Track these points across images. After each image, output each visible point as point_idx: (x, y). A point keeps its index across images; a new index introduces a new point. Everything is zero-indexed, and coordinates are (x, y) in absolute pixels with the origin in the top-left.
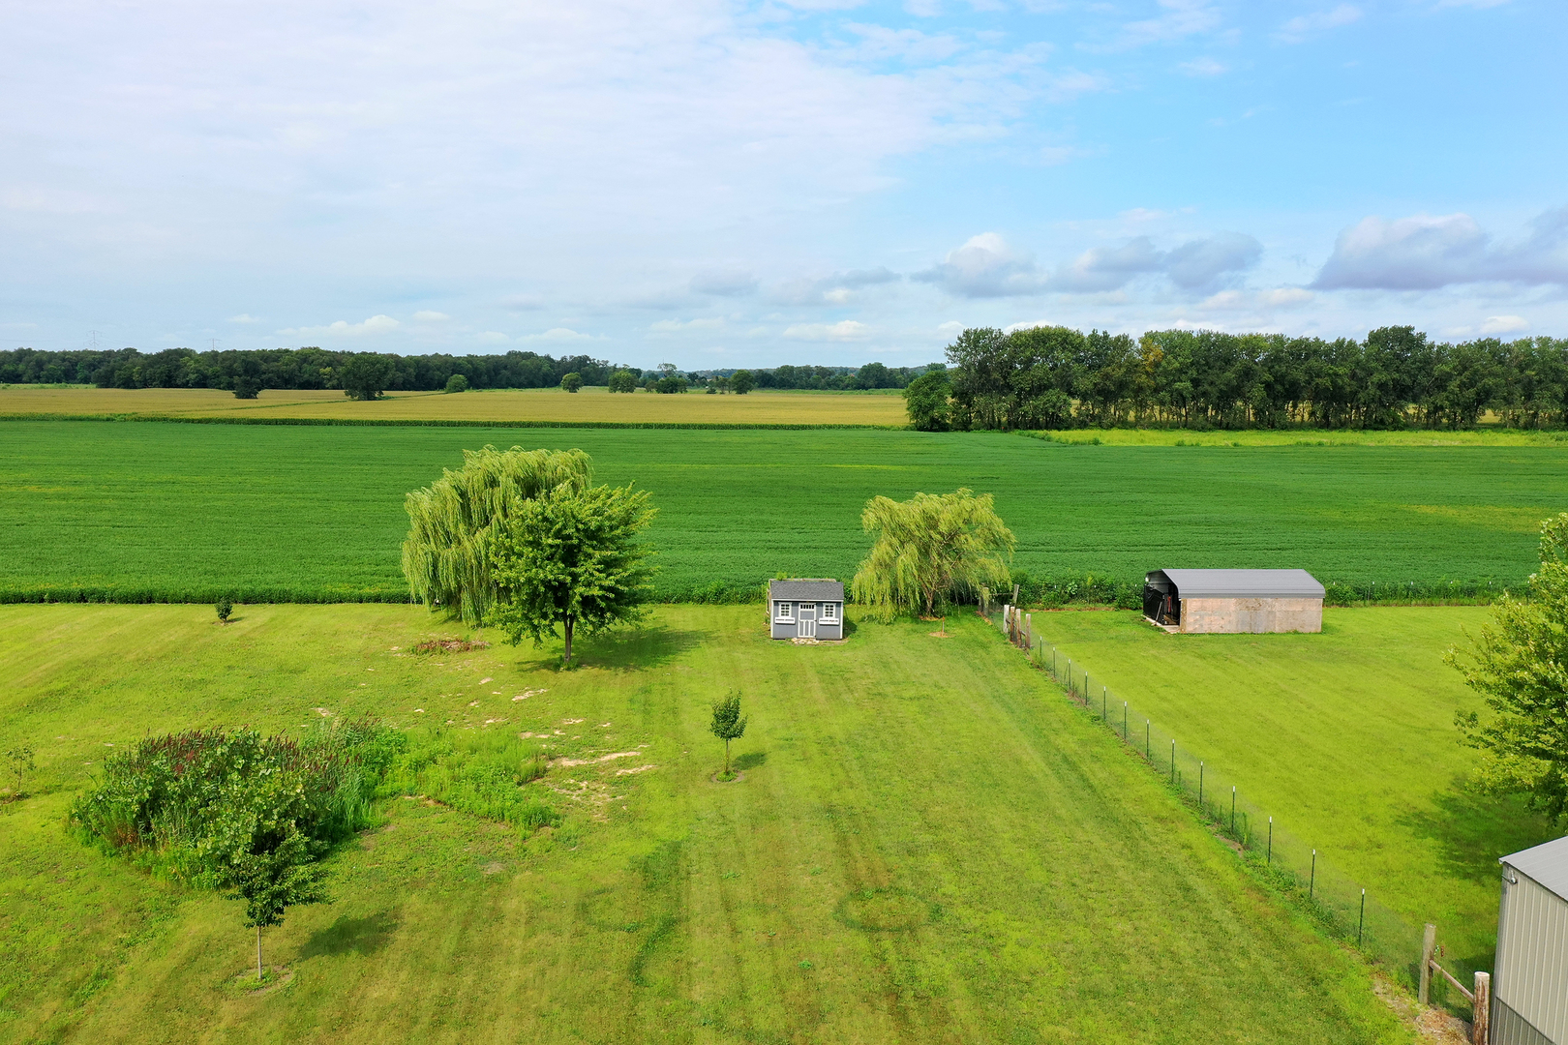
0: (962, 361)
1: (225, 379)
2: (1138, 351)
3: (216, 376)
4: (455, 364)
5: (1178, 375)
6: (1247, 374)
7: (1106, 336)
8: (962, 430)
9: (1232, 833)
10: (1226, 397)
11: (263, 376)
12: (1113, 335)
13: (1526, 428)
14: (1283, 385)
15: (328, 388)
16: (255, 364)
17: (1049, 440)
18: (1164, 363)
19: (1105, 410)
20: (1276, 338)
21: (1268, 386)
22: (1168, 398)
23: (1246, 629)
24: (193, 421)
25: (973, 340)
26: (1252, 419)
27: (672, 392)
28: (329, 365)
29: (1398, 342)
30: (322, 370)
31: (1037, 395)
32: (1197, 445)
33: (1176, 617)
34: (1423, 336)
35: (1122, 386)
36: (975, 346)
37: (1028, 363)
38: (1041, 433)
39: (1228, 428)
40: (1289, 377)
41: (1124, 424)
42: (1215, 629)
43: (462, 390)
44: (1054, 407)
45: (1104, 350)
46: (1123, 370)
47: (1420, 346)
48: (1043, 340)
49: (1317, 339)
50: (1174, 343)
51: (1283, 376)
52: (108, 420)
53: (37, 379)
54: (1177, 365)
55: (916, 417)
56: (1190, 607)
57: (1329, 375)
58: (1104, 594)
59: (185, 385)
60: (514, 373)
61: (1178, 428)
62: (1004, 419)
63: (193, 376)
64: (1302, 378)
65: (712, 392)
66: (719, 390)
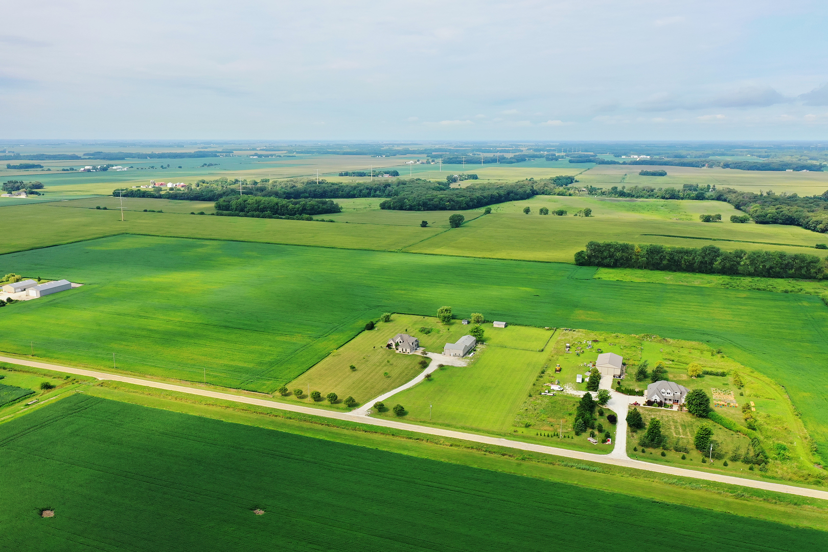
1: (417, 207)
7: (627, 245)
24: (413, 253)
28: (448, 201)
45: (625, 248)
51: (673, 258)
59: (405, 210)
60: (515, 194)
63: (408, 207)
65: (576, 215)
66: (578, 214)
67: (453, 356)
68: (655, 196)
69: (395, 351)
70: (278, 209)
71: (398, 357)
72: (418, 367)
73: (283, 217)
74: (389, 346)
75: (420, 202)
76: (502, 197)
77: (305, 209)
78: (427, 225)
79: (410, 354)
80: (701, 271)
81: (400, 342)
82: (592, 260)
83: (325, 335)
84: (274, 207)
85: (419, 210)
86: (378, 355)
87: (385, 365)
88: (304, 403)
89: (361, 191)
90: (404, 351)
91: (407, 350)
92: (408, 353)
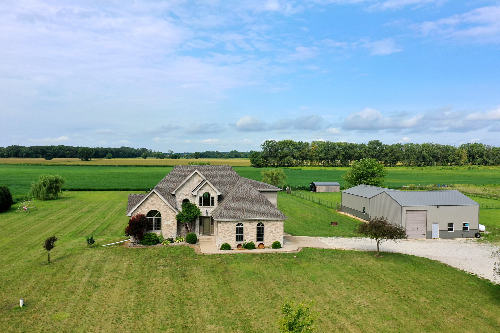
0: (265, 149)
1: (35, 155)
2: (310, 146)
3: (32, 153)
4: (106, 150)
5: (321, 152)
6: (339, 152)
7: (302, 142)
8: (265, 167)
9: (319, 204)
10: (334, 159)
11: (47, 154)
12: (304, 142)
13: (408, 166)
14: (347, 155)
15: (67, 158)
17: (288, 169)
18: (317, 149)
19: (302, 162)
20: (345, 143)
21: (344, 155)
22: (318, 159)
23: (327, 192)
25: (268, 143)
26: (340, 164)
27: (175, 159)
28: (68, 150)
29: (376, 144)
30: (66, 152)
31: (285, 158)
32: (326, 170)
33: (315, 190)
34: (382, 143)
35: (307, 155)
36: (268, 145)
37: (282, 149)
38: (287, 167)
39: (334, 166)
40: (349, 153)
41: (308, 166)
42: (322, 192)
43: (110, 158)
44: (289, 161)
45: (301, 146)
46: (307, 151)
47: (381, 145)
48: (285, 143)
49: (356, 143)
50: (319, 144)
51: (347, 153)
52: (24, 165)
54: (320, 150)
55: (253, 163)
56: (318, 188)
57: (359, 152)
58: (303, 188)
60: (123, 153)
61: (321, 166)
62: (276, 164)
64: (352, 153)
91: (268, 227)
92: (276, 245)
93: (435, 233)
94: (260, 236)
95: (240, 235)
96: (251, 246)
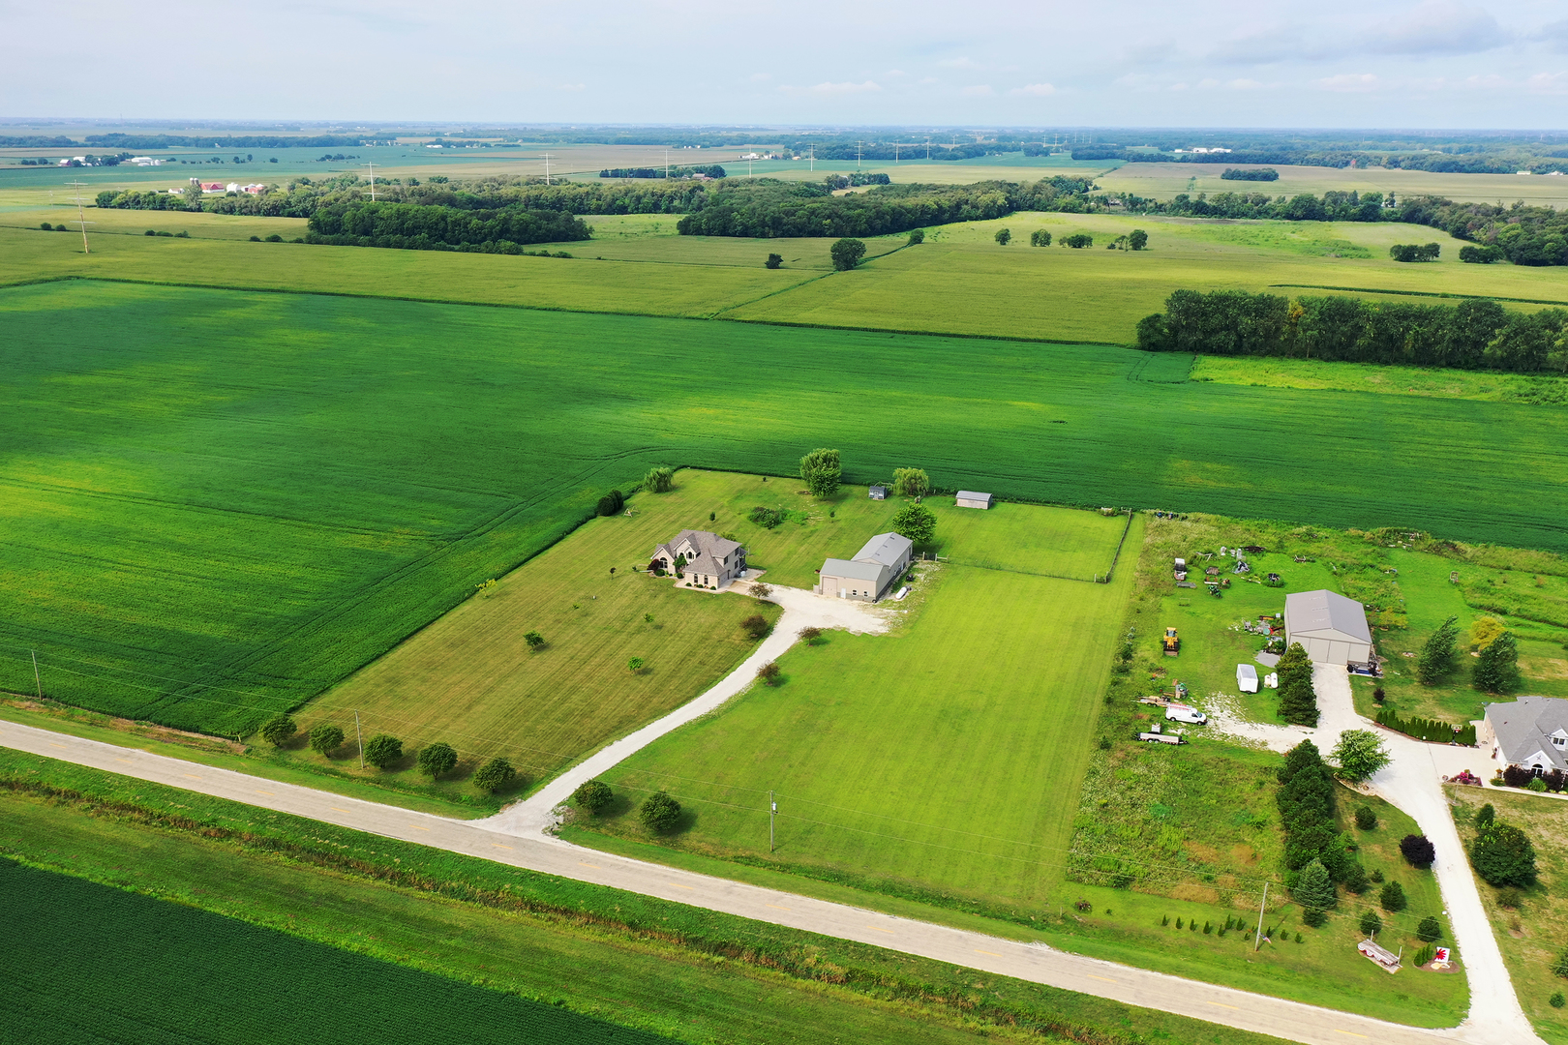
1: (759, 229)
2: (1291, 308)
5: (1313, 326)
12: (1274, 296)
15: (826, 235)
16: (780, 218)
18: (1302, 318)
23: (970, 508)
24: (746, 322)
25: (1181, 296)
27: (1080, 247)
28: (829, 217)
30: (824, 222)
36: (1181, 301)
37: (1211, 315)
44: (1221, 343)
45: (1266, 306)
46: (1275, 320)
53: (637, 210)
54: (1310, 319)
55: (1141, 341)
59: (733, 235)
60: (971, 208)
63: (739, 228)
65: (1112, 247)
66: (1117, 245)
67: (848, 597)
68: (1272, 213)
69: (674, 582)
70: (445, 230)
71: (681, 602)
72: (739, 635)
73: (457, 247)
74: (657, 566)
75: (767, 219)
76: (945, 212)
77: (508, 231)
78: (781, 264)
79: (719, 591)
80: (1452, 364)
81: (690, 555)
82: (1181, 336)
83: (479, 531)
84: (437, 224)
85: (763, 235)
86: (621, 594)
87: (639, 631)
88: (344, 776)
89: (639, 198)
90: (701, 582)
91: (709, 578)
92: (713, 588)
93: (843, 595)
94: (706, 583)
95: (696, 581)
96: (701, 586)
